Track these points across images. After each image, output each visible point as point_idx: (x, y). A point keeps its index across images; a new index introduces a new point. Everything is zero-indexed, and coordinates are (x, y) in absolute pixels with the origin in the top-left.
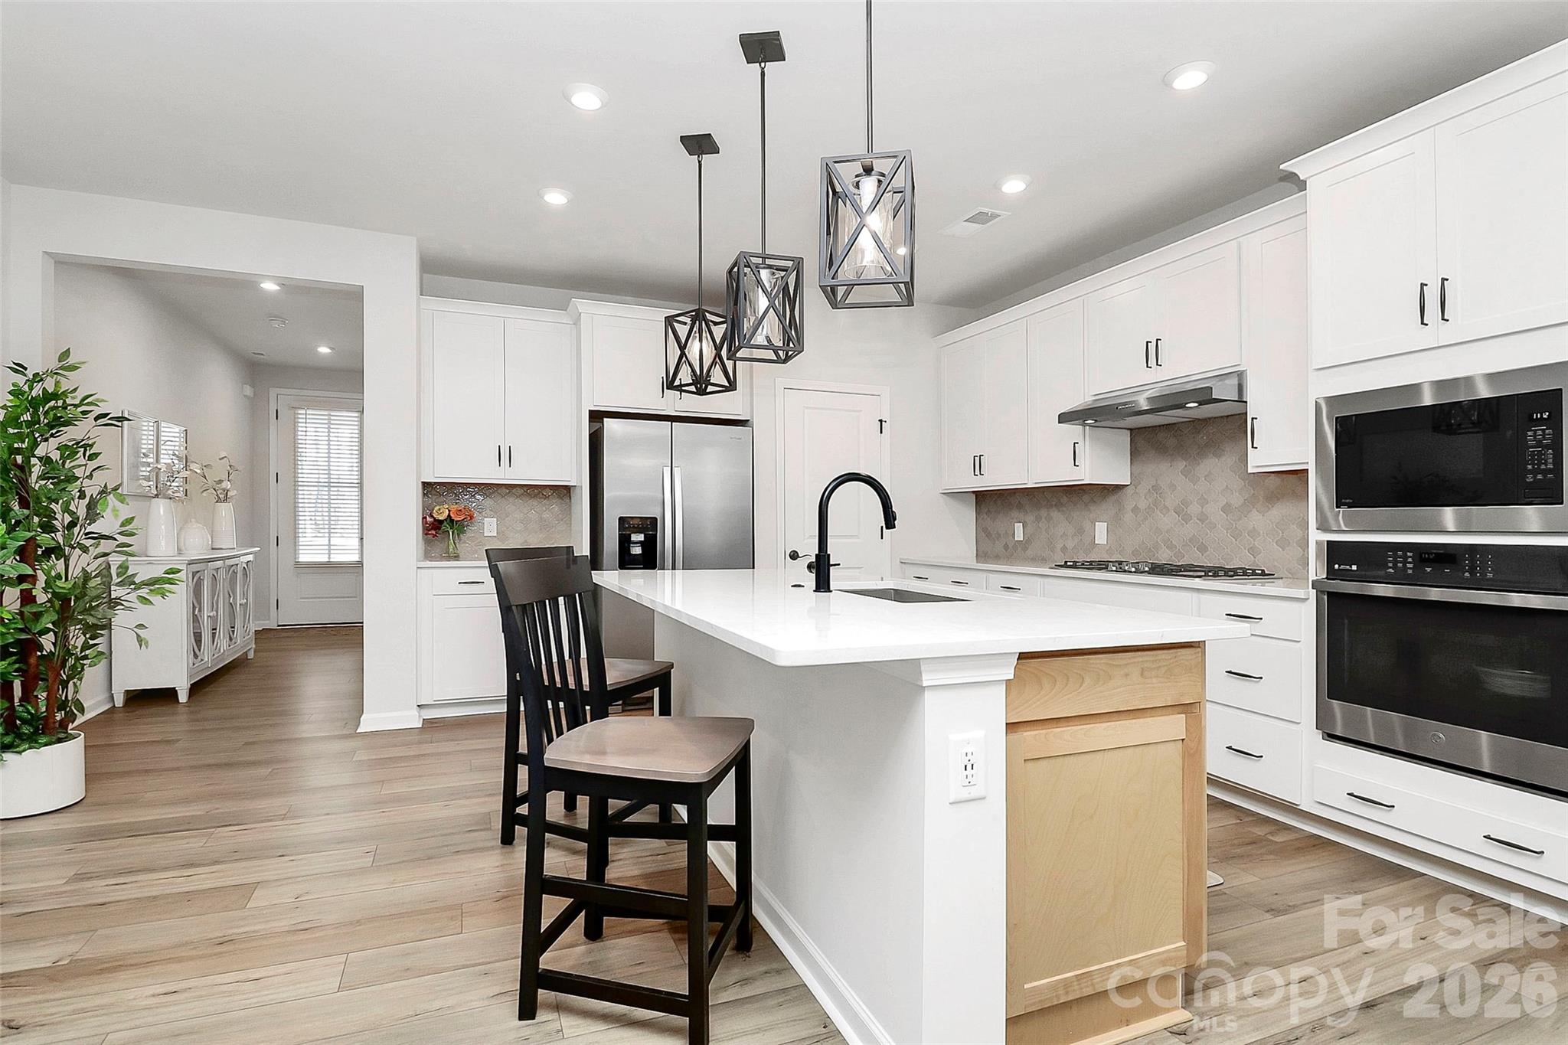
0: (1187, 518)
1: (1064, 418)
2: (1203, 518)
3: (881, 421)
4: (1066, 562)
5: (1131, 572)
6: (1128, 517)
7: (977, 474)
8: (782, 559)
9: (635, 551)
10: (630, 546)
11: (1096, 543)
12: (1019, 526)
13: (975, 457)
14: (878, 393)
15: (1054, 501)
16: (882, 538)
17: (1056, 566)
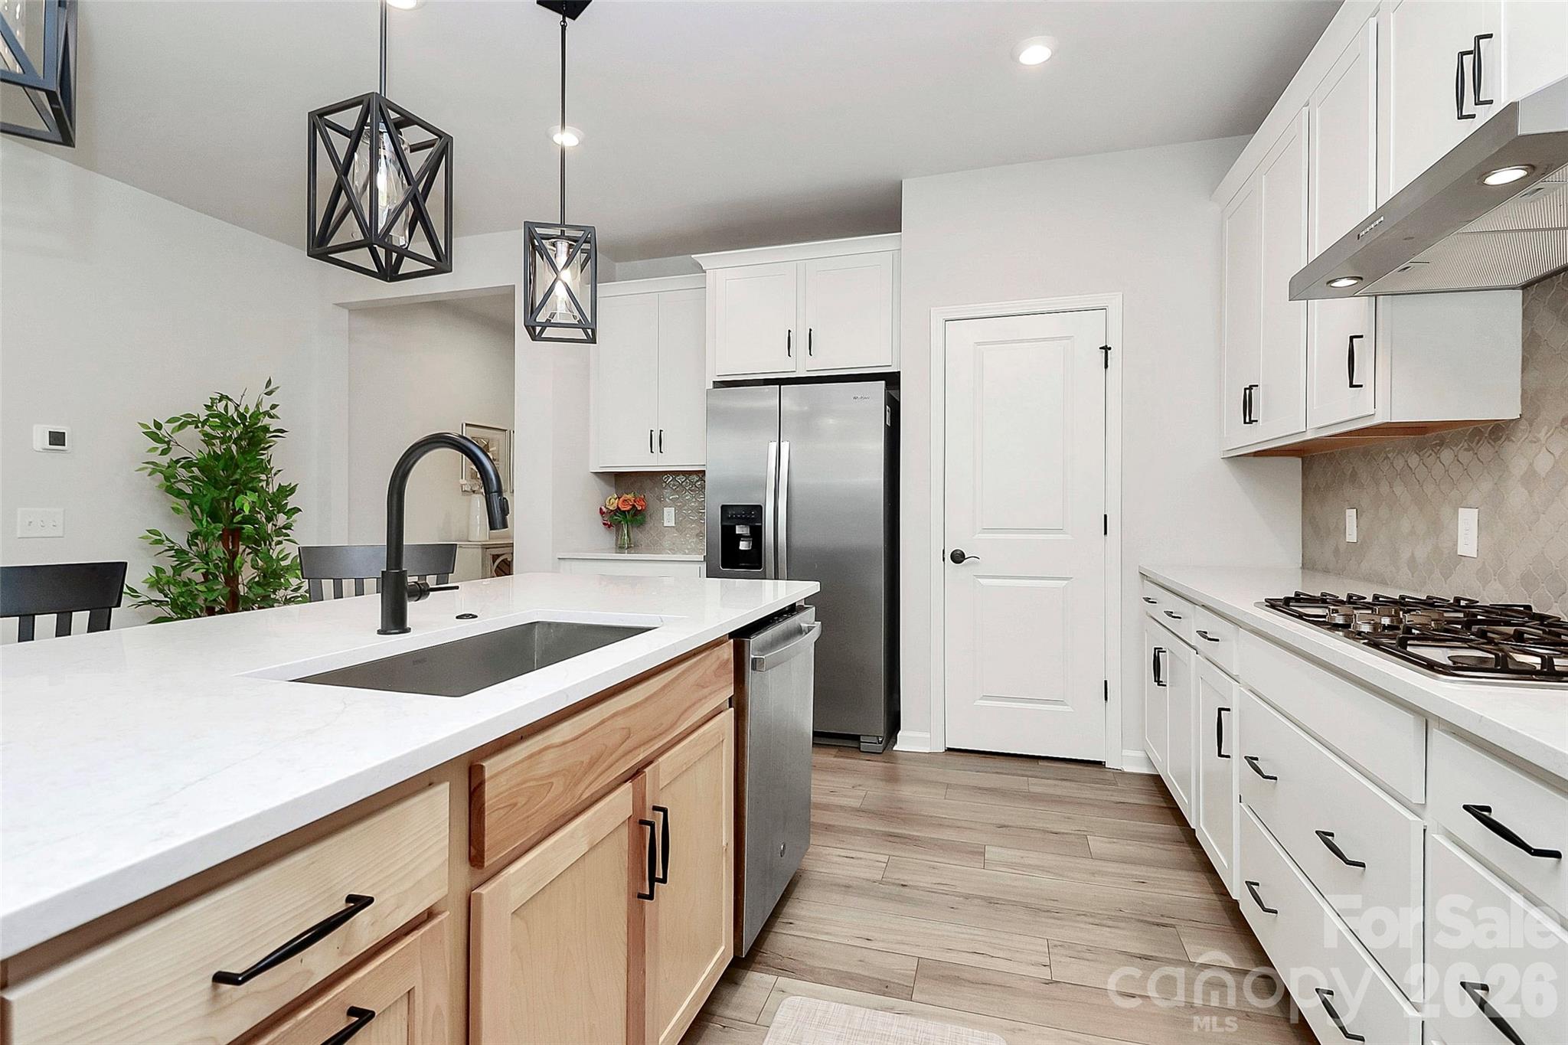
3: (1105, 348)
6: (1516, 496)
7: (1247, 421)
8: (940, 560)
9: (743, 546)
10: (740, 540)
11: (1459, 553)
12: (1351, 514)
13: (1245, 389)
14: (1102, 305)
15: (1399, 463)
16: (1106, 533)
17: (1266, 600)
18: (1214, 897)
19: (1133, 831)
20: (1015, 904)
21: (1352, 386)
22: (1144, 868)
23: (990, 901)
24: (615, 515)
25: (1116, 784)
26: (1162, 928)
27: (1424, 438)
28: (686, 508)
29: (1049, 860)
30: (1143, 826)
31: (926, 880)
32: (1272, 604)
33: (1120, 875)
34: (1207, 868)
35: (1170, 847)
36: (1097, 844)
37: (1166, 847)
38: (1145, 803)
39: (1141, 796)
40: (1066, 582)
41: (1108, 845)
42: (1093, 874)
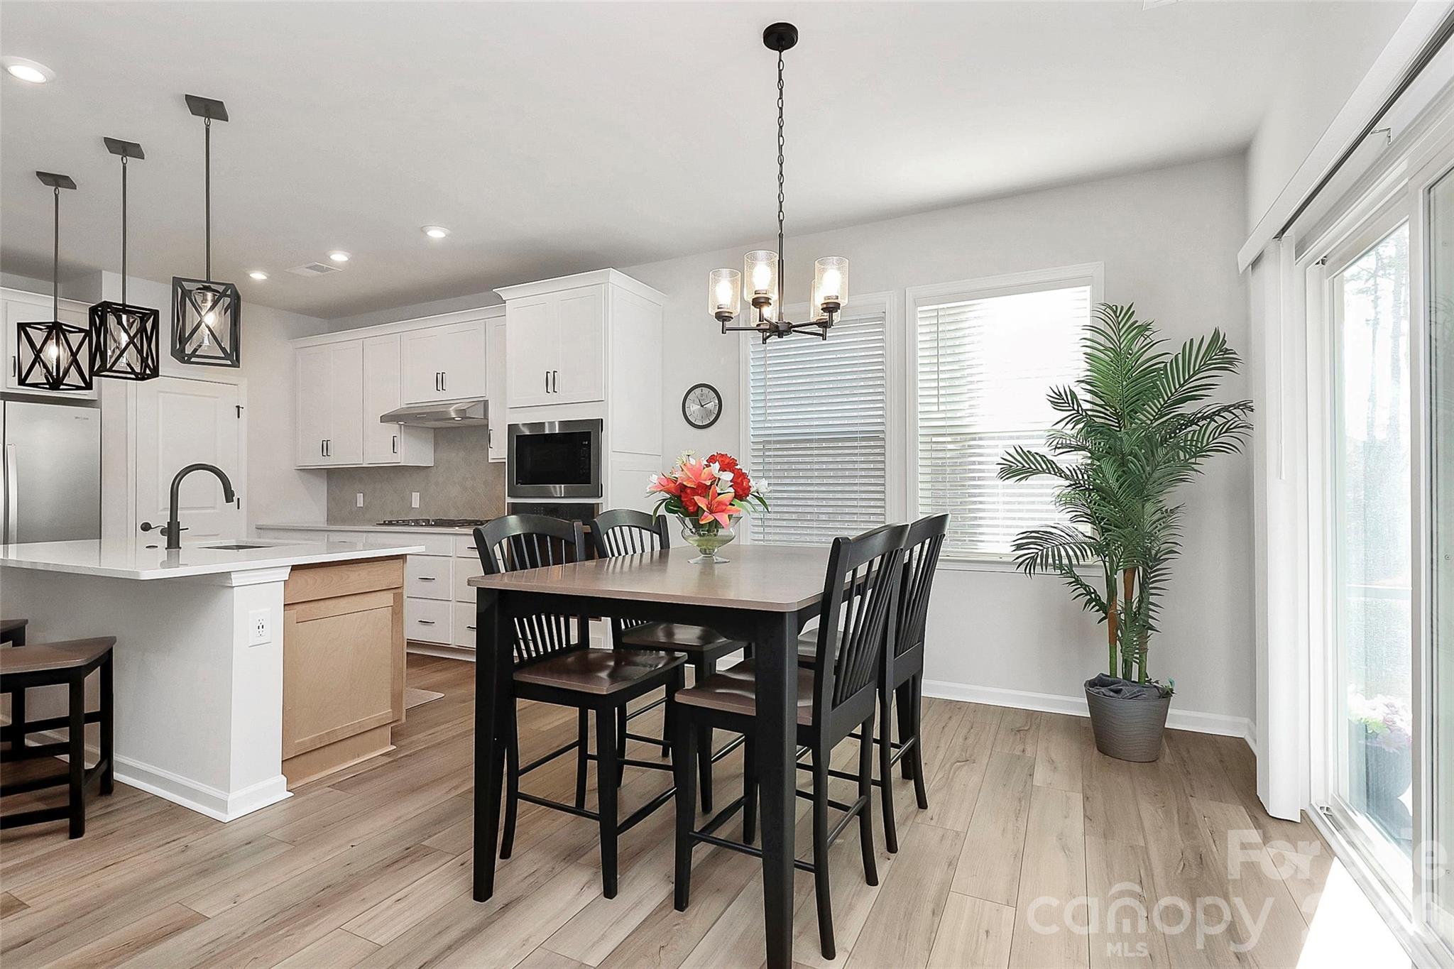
1: (384, 419)
3: (238, 407)
4: (385, 522)
5: (422, 525)
6: (433, 488)
7: (325, 455)
11: (413, 507)
12: (360, 495)
13: (323, 441)
14: (235, 383)
15: (385, 477)
16: (239, 508)
21: (393, 452)
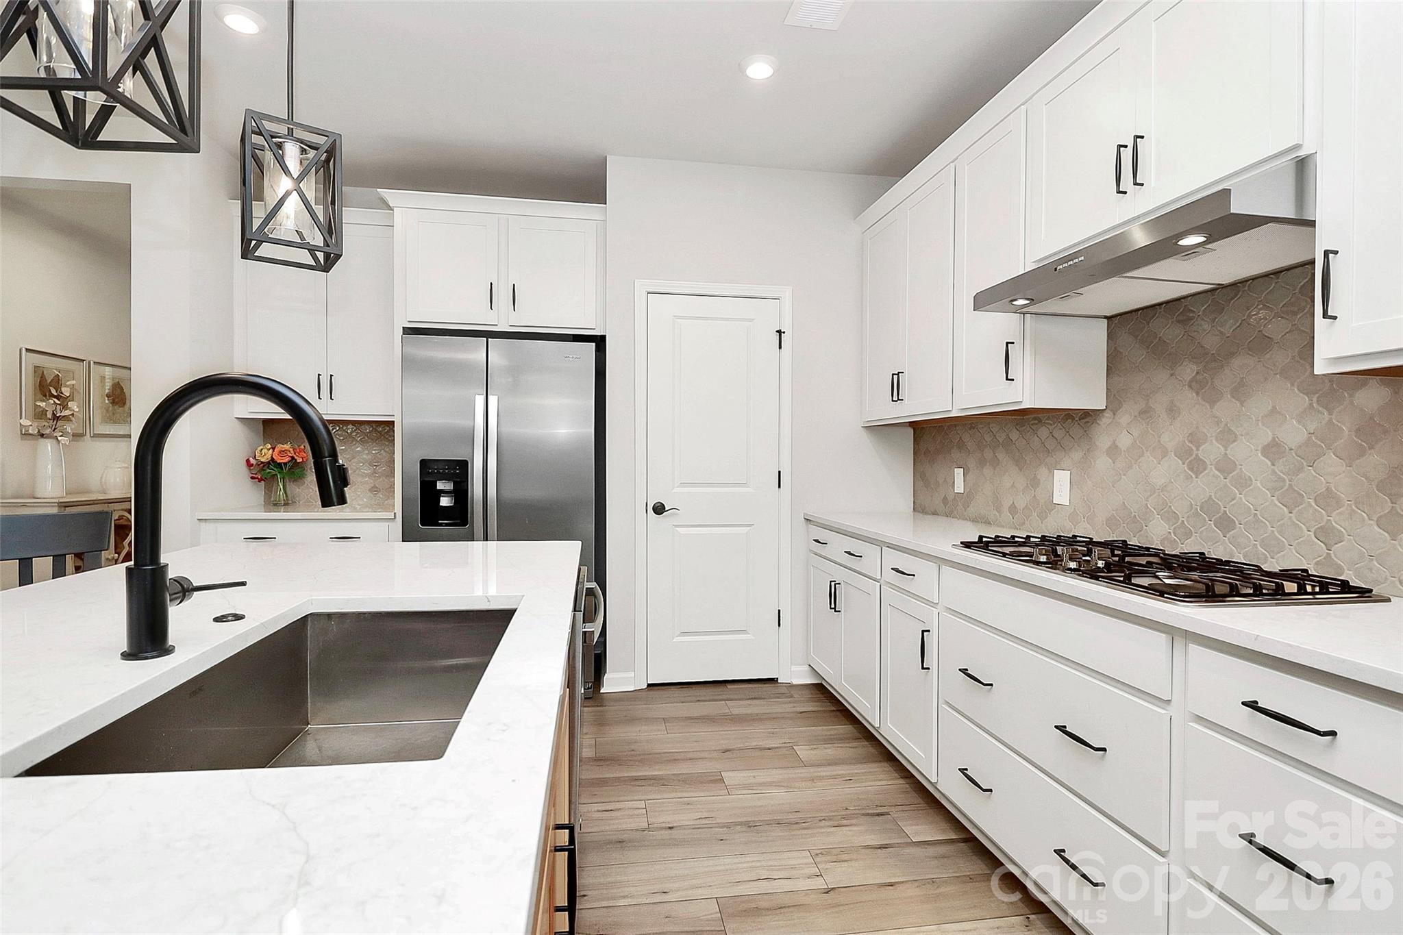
0: (1197, 466)
2: (1226, 466)
3: (779, 332)
6: (1102, 463)
7: (895, 398)
8: (643, 513)
9: (445, 502)
10: (440, 496)
11: (1054, 502)
12: (959, 472)
13: (893, 375)
14: (776, 296)
15: (1001, 437)
16: (779, 486)
17: (961, 543)
18: (902, 781)
19: (823, 736)
20: (769, 823)
21: (1007, 379)
22: (846, 767)
23: (749, 825)
24: (268, 467)
25: (792, 696)
26: (881, 817)
27: (1023, 419)
28: (355, 460)
29: (777, 775)
30: (828, 730)
31: (686, 818)
32: (967, 545)
33: (834, 777)
34: (888, 757)
35: (855, 744)
36: (803, 752)
37: (851, 745)
38: (819, 709)
39: (815, 703)
40: (749, 528)
41: (812, 752)
42: (813, 780)
